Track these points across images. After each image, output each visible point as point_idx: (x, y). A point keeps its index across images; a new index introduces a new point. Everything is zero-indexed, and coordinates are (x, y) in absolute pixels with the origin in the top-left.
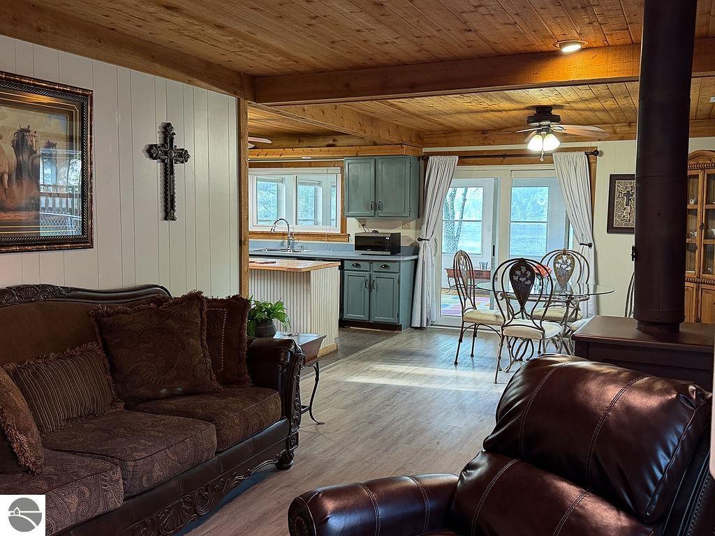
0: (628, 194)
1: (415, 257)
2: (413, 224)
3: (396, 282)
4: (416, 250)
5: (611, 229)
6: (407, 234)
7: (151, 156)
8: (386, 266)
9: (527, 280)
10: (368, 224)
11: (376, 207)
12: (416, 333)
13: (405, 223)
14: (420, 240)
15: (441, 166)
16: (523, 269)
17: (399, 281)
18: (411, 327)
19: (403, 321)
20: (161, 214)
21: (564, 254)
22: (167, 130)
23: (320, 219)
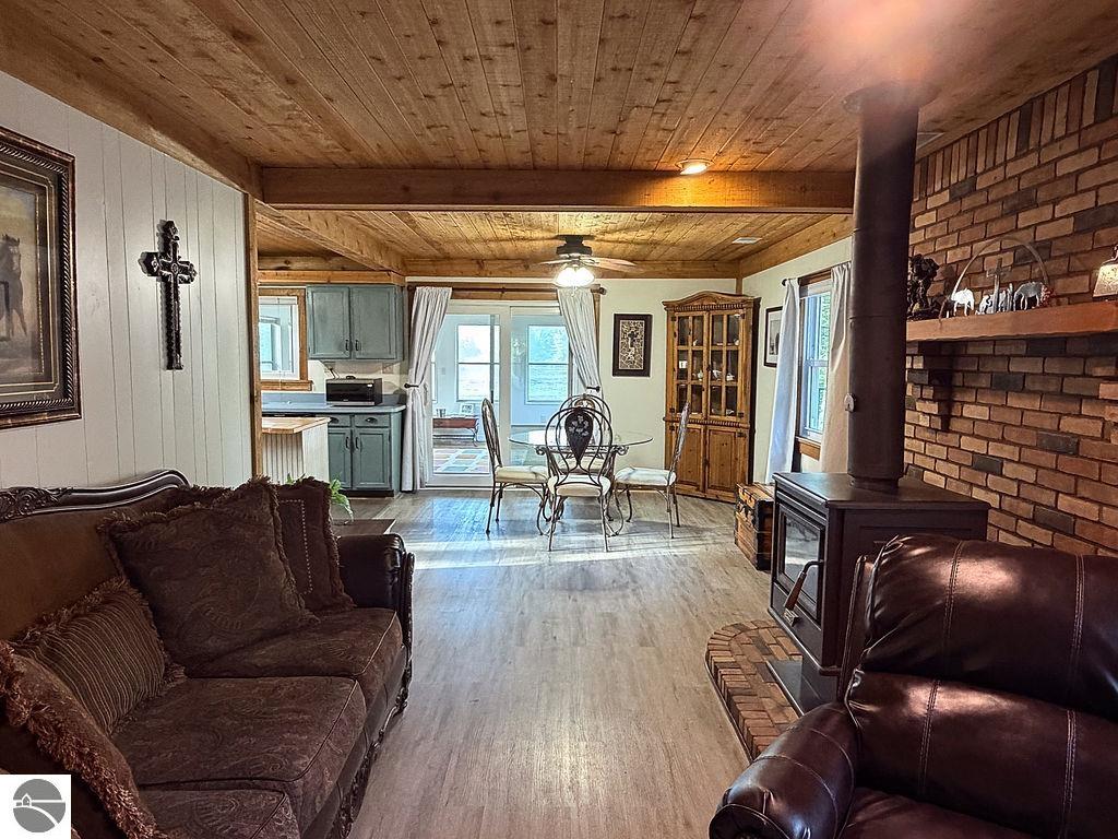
0: (632, 335)
1: (403, 407)
2: (396, 367)
3: (386, 438)
4: (402, 399)
5: (617, 372)
6: (390, 380)
7: (150, 271)
8: (372, 420)
9: (585, 430)
10: (336, 368)
11: (351, 346)
12: (408, 500)
13: (386, 368)
14: (407, 386)
15: (431, 299)
16: (581, 418)
17: (390, 437)
18: (401, 490)
19: (395, 487)
20: (164, 361)
21: (585, 399)
22: (167, 230)
23: (279, 362)
